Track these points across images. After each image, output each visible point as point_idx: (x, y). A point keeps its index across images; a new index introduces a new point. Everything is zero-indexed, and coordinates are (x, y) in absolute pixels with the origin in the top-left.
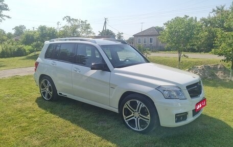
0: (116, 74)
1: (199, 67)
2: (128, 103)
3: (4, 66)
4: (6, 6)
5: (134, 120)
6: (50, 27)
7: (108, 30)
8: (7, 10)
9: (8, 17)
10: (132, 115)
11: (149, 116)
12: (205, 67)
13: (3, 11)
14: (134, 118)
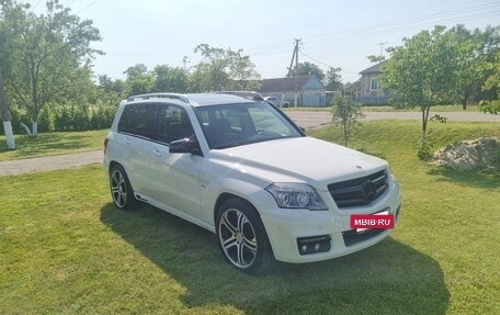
0: (211, 160)
1: (470, 142)
2: (226, 214)
3: (87, 145)
4: (97, 31)
5: (236, 247)
6: (175, 67)
7: (307, 64)
8: (98, 39)
9: (101, 53)
10: (233, 238)
11: (254, 240)
12: (483, 142)
13: (91, 42)
14: (235, 243)
